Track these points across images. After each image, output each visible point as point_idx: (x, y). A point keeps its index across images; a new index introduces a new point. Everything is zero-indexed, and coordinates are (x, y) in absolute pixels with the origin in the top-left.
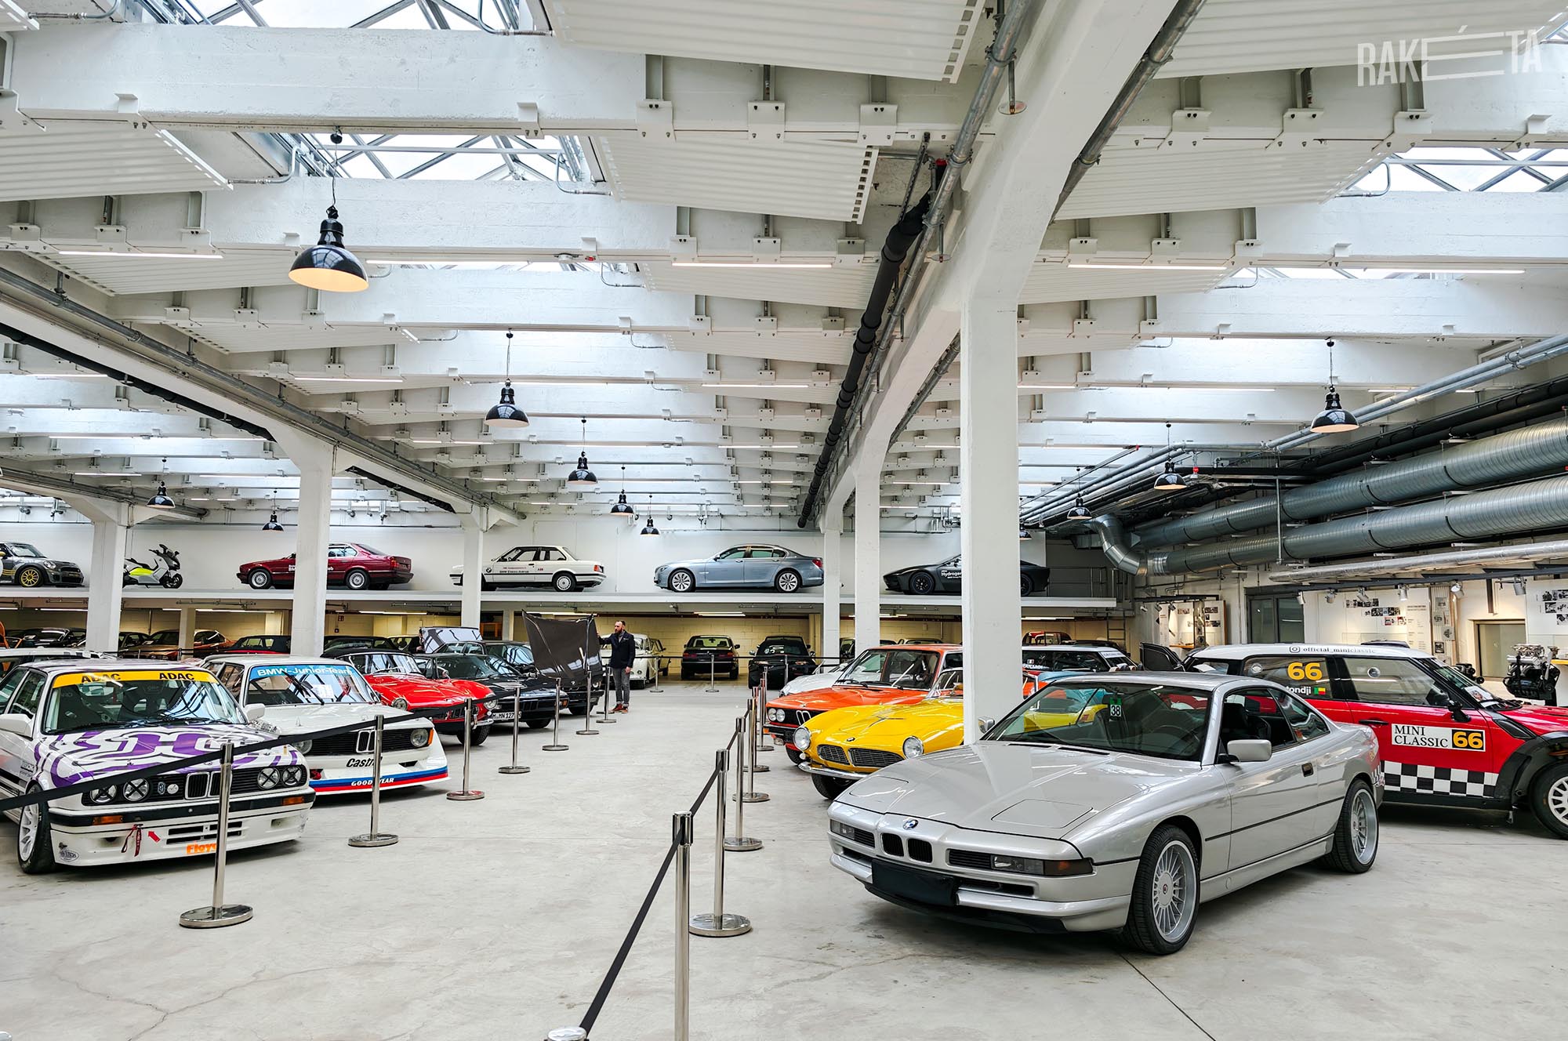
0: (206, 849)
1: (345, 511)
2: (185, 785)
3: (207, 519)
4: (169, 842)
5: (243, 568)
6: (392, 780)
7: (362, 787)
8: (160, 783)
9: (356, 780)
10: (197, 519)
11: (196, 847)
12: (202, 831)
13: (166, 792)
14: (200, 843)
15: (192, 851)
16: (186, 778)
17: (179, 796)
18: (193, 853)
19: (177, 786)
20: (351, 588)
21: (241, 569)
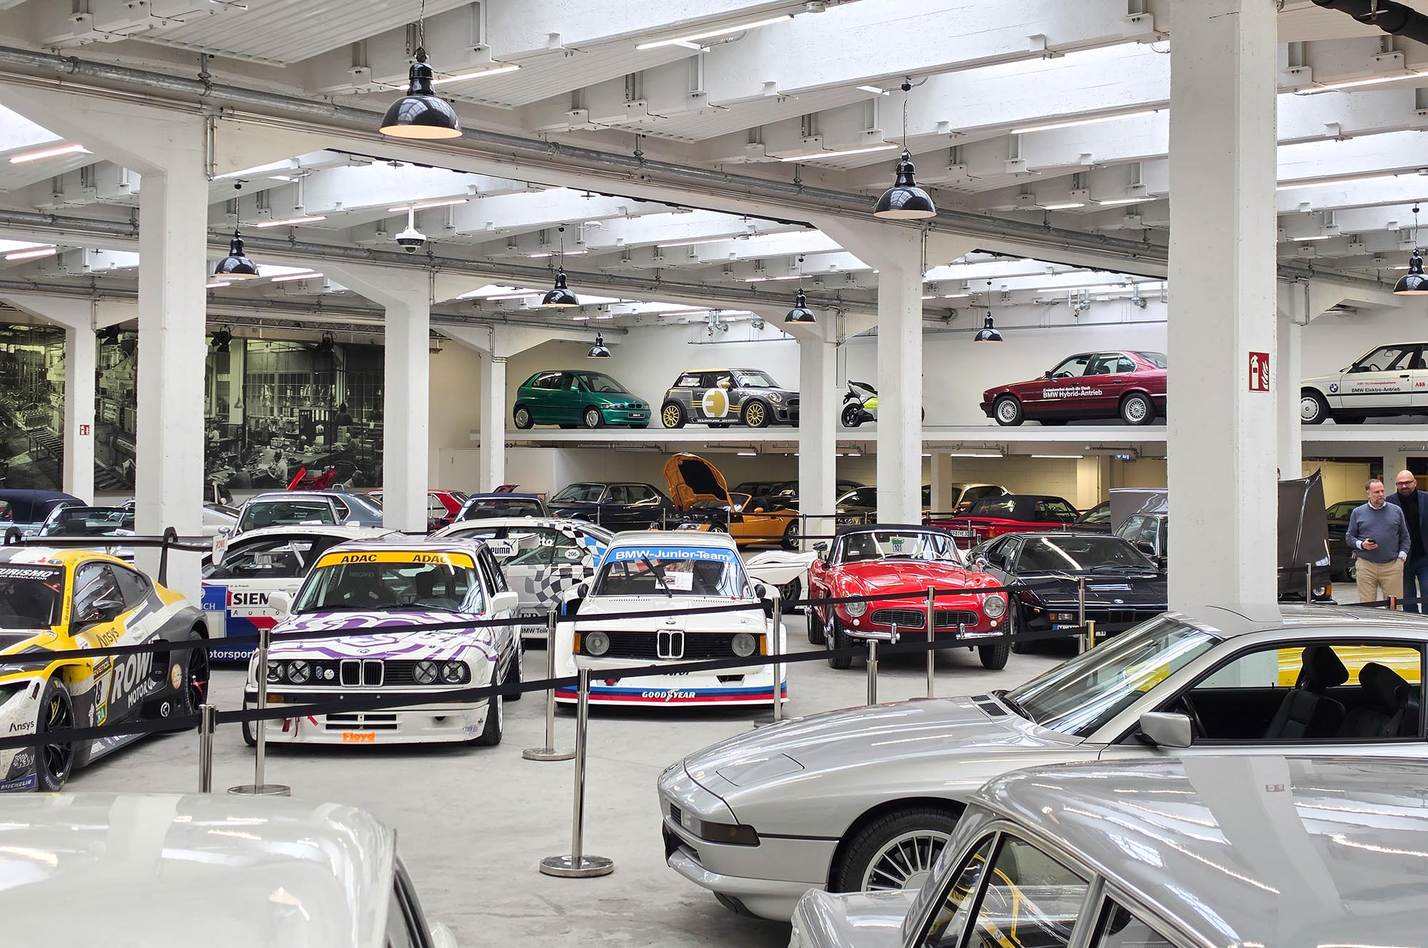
0: (361, 739)
1: (1130, 299)
2: (339, 673)
3: (955, 324)
4: (329, 727)
5: (988, 395)
6: (692, 695)
7: (654, 699)
8: (318, 667)
9: (648, 691)
10: (943, 325)
11: (352, 735)
12: (357, 720)
13: (324, 677)
14: (355, 732)
15: (348, 739)
16: (339, 665)
17: (335, 681)
18: (349, 741)
19: (332, 672)
20: (1129, 423)
21: (985, 396)
